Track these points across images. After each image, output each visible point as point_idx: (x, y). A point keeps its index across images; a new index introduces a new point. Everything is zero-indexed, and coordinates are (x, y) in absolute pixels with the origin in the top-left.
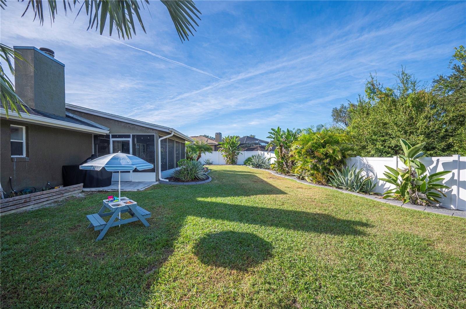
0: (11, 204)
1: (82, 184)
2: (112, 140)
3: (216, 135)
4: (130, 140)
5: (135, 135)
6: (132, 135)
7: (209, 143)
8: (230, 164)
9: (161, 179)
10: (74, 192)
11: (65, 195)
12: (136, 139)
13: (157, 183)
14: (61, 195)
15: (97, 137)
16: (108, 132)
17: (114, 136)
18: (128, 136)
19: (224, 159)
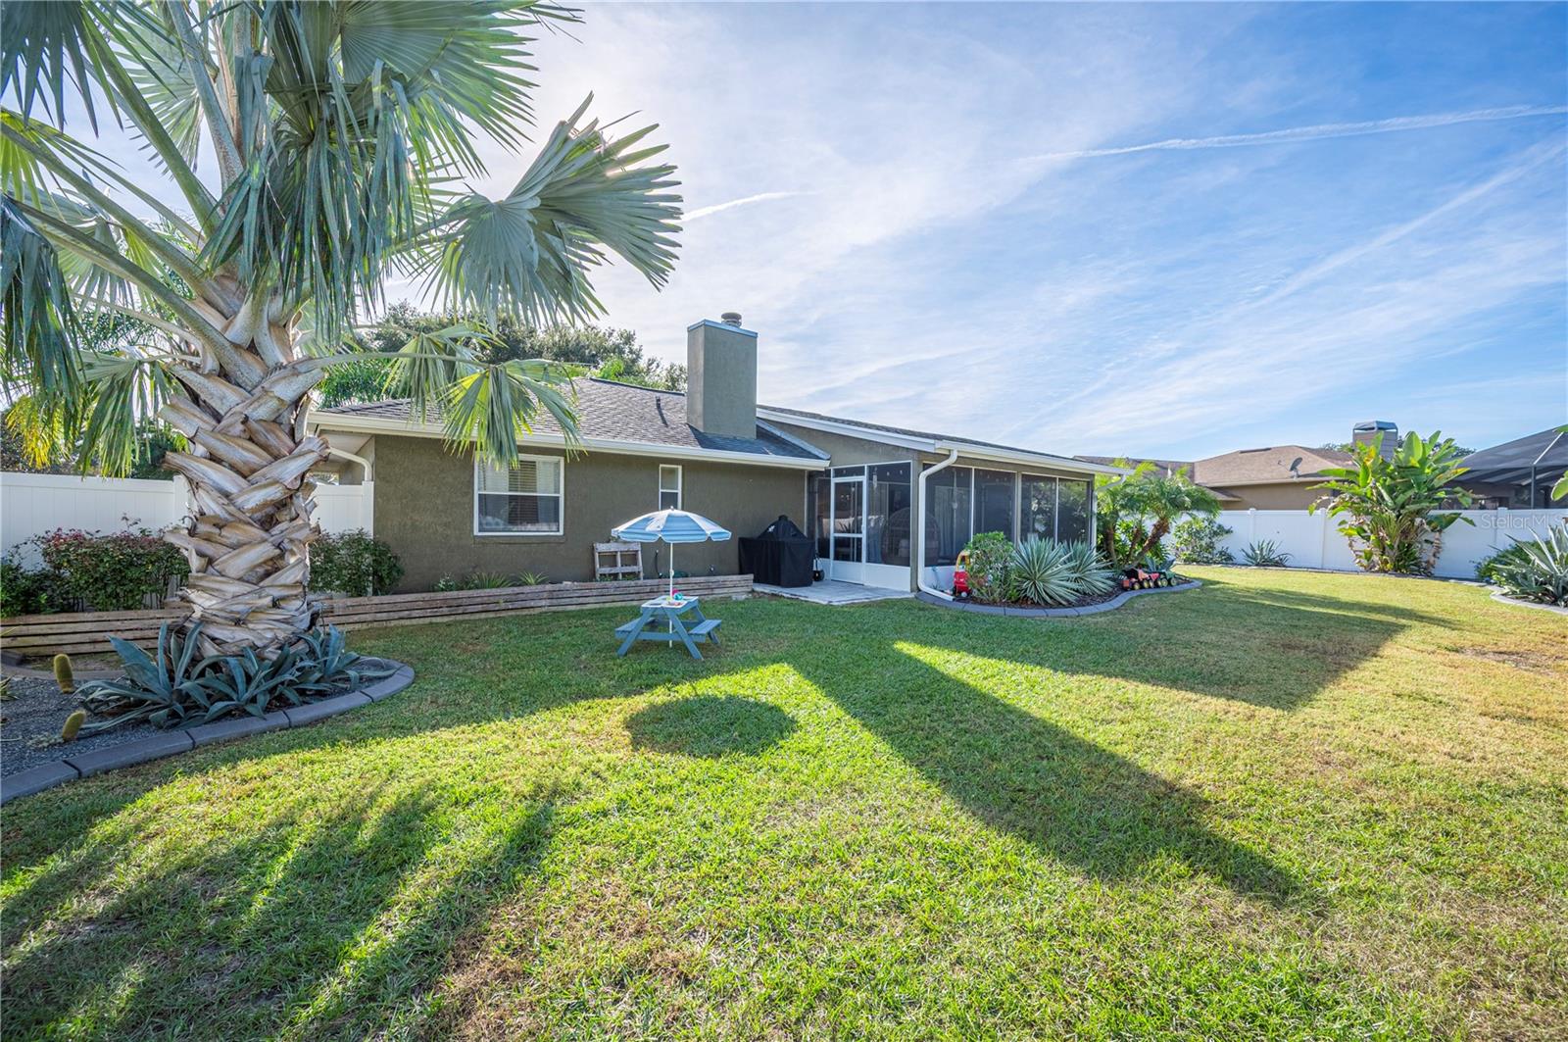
0: (632, 590)
1: (751, 576)
2: (834, 481)
3: (1355, 435)
4: (864, 479)
5: (874, 467)
6: (870, 467)
7: (1305, 476)
8: (1383, 571)
9: (923, 587)
10: (734, 590)
11: (716, 591)
12: (875, 477)
13: (912, 596)
14: (709, 592)
15: (812, 475)
16: (827, 464)
17: (839, 473)
18: (859, 471)
19: (1351, 545)
